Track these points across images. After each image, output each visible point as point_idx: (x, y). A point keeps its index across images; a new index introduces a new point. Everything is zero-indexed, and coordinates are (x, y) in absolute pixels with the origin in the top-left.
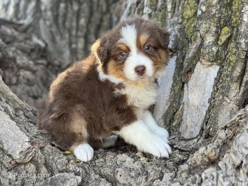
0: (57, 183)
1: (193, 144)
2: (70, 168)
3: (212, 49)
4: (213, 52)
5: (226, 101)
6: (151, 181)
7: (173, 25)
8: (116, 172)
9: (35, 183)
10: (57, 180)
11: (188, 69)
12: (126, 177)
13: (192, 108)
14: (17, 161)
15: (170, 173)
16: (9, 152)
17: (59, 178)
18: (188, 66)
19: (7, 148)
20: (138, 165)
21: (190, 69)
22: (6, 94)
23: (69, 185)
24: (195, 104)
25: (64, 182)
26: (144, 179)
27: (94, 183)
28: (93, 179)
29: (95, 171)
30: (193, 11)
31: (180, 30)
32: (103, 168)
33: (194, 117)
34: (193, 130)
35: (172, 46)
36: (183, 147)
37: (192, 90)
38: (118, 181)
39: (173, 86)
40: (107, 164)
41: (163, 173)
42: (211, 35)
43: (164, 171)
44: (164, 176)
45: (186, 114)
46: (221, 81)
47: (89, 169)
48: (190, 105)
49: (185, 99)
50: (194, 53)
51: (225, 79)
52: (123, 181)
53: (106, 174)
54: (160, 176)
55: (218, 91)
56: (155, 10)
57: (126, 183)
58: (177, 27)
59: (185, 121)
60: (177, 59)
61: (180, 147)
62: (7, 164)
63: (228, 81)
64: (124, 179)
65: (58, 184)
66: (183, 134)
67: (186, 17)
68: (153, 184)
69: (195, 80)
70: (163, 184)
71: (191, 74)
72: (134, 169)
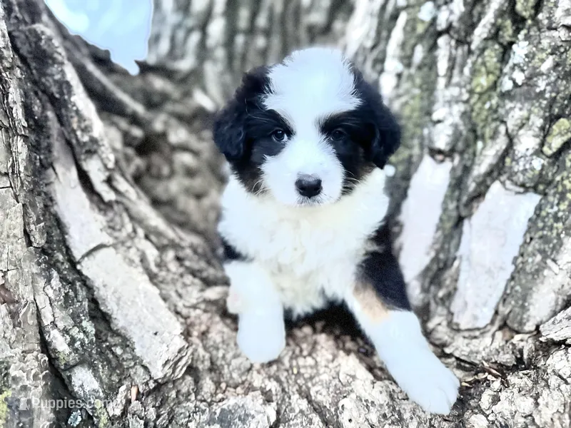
0: (232, 422)
1: (484, 350)
2: (254, 381)
3: (531, 163)
4: (533, 169)
5: (550, 269)
7: (449, 103)
8: (340, 408)
9: (191, 415)
10: (233, 414)
11: (476, 194)
13: (478, 269)
16: (145, 361)
17: (235, 409)
18: (475, 189)
19: (141, 353)
20: (381, 393)
21: (479, 193)
25: (244, 419)
27: (299, 421)
28: (297, 411)
30: (492, 78)
31: (464, 115)
32: (313, 385)
33: (480, 288)
34: (477, 312)
35: (447, 145)
36: (464, 355)
37: (480, 234)
39: (441, 220)
40: (321, 377)
42: (531, 133)
45: (466, 280)
46: (540, 225)
47: (288, 382)
48: (474, 261)
49: (463, 250)
50: (491, 165)
51: (549, 224)
53: (320, 403)
55: (533, 243)
56: (408, 65)
58: (458, 108)
59: (464, 292)
60: (453, 169)
61: (458, 352)
63: (557, 228)
65: (234, 423)
66: (458, 317)
67: (478, 90)
71: (479, 202)
72: (374, 403)
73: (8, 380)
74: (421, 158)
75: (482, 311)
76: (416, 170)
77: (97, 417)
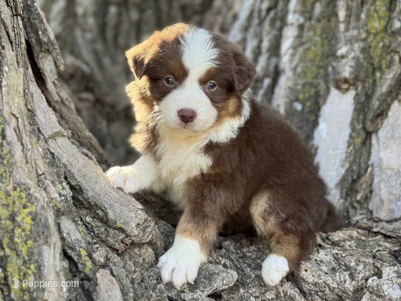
6: (362, 279)
7: (350, 42)
11: (379, 112)
12: (318, 273)
13: (389, 172)
14: (134, 238)
15: (392, 267)
16: (118, 223)
18: (379, 106)
20: (326, 255)
21: (383, 111)
22: (79, 133)
23: (220, 283)
24: (393, 167)
25: (210, 278)
26: (347, 277)
30: (383, 23)
31: (364, 50)
33: (392, 187)
34: (393, 206)
35: (351, 74)
37: (386, 145)
38: (304, 280)
39: (351, 136)
41: (376, 267)
43: (379, 265)
44: (384, 271)
45: (379, 182)
48: (384, 167)
49: (373, 158)
50: (390, 86)
52: (312, 278)
54: (374, 272)
56: (310, 19)
57: (320, 281)
58: (357, 46)
59: (378, 192)
60: (357, 95)
61: (384, 230)
62: (117, 244)
64: (313, 276)
65: (200, 282)
66: (377, 213)
67: (373, 31)
68: (366, 283)
69: (390, 129)
70: (388, 283)
71: (383, 119)
72: (322, 261)
73: (32, 198)
74: (328, 91)
75: (396, 205)
76: (325, 102)
77: (82, 264)
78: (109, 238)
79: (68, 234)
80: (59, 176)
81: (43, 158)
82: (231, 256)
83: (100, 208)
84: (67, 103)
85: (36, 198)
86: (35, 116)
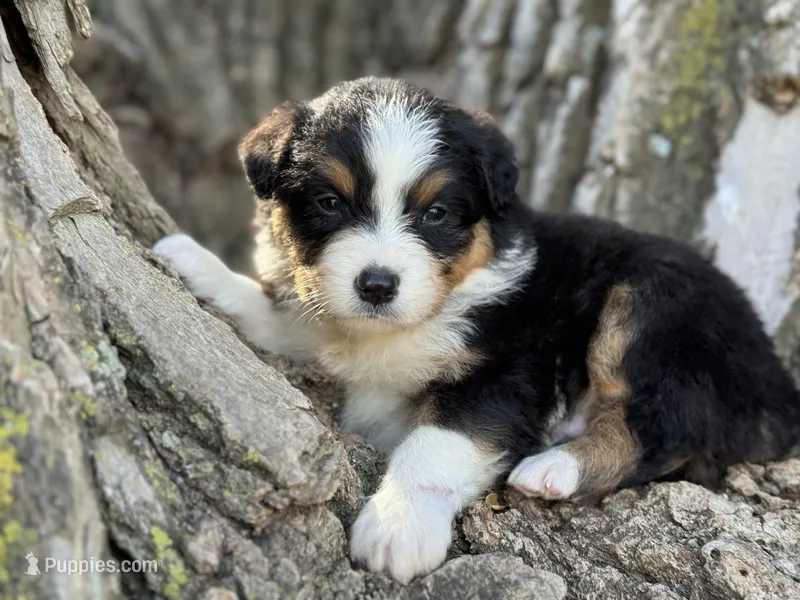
2: (481, 534)
8: (710, 558)
10: (462, 587)
12: (776, 580)
14: (296, 494)
16: (252, 450)
17: (465, 579)
19: (239, 432)
20: (784, 528)
29: (583, 552)
32: (618, 540)
40: (631, 524)
52: (763, 594)
53: (650, 563)
62: (250, 509)
64: (766, 588)
72: (776, 545)
73: (15, 396)
74: (739, 108)
76: (731, 137)
77: (158, 571)
78: (227, 494)
79: (118, 487)
80: (88, 324)
81: (44, 272)
82: (536, 530)
83: (201, 410)
84: (97, 123)
85: (28, 394)
86: (17, 154)
